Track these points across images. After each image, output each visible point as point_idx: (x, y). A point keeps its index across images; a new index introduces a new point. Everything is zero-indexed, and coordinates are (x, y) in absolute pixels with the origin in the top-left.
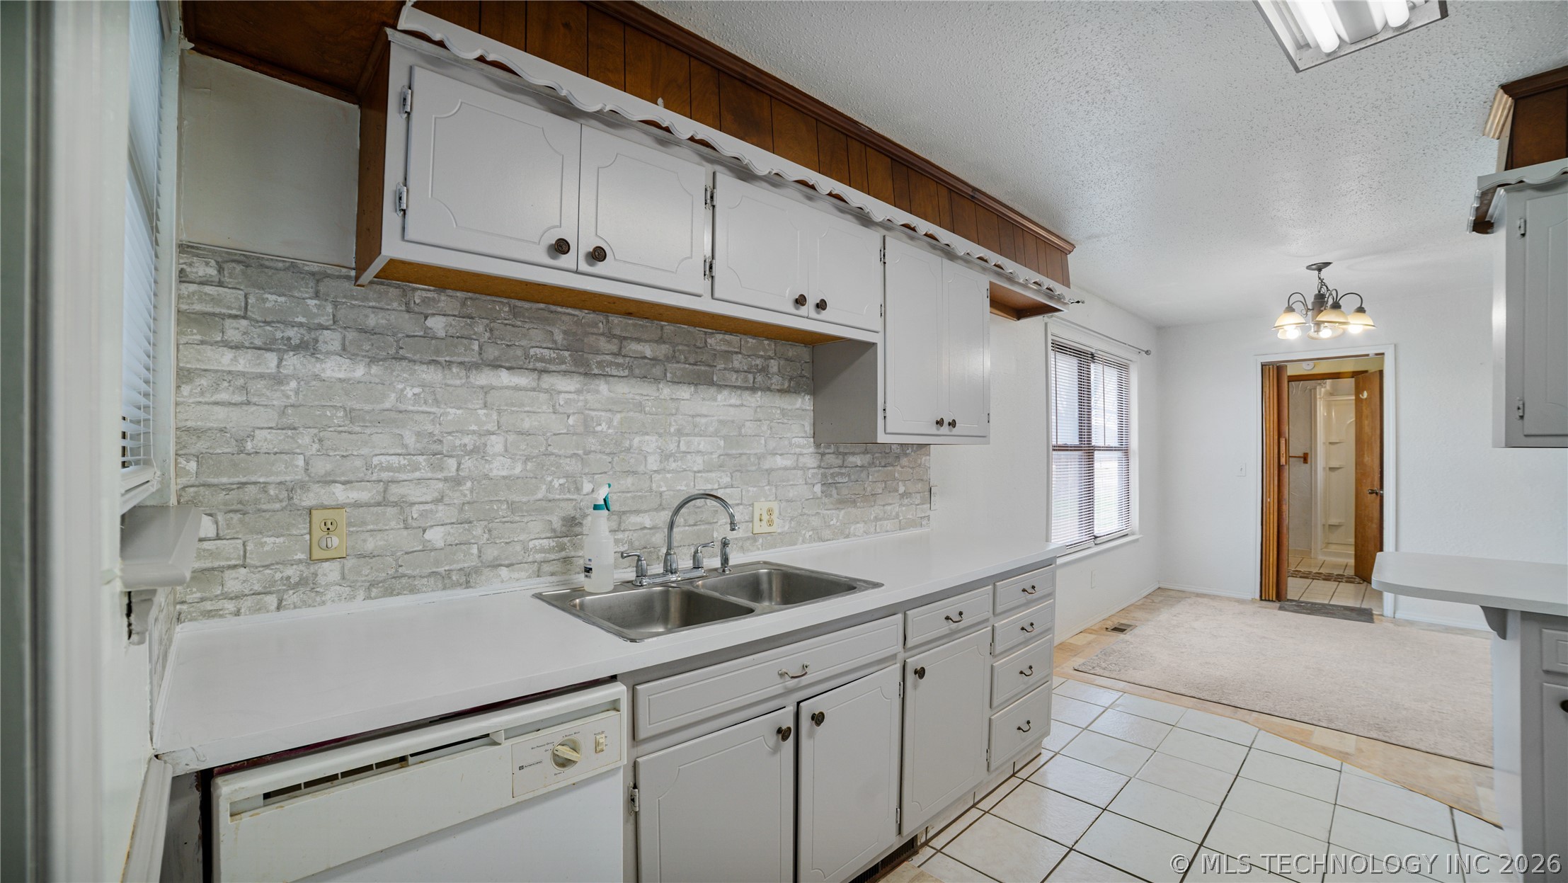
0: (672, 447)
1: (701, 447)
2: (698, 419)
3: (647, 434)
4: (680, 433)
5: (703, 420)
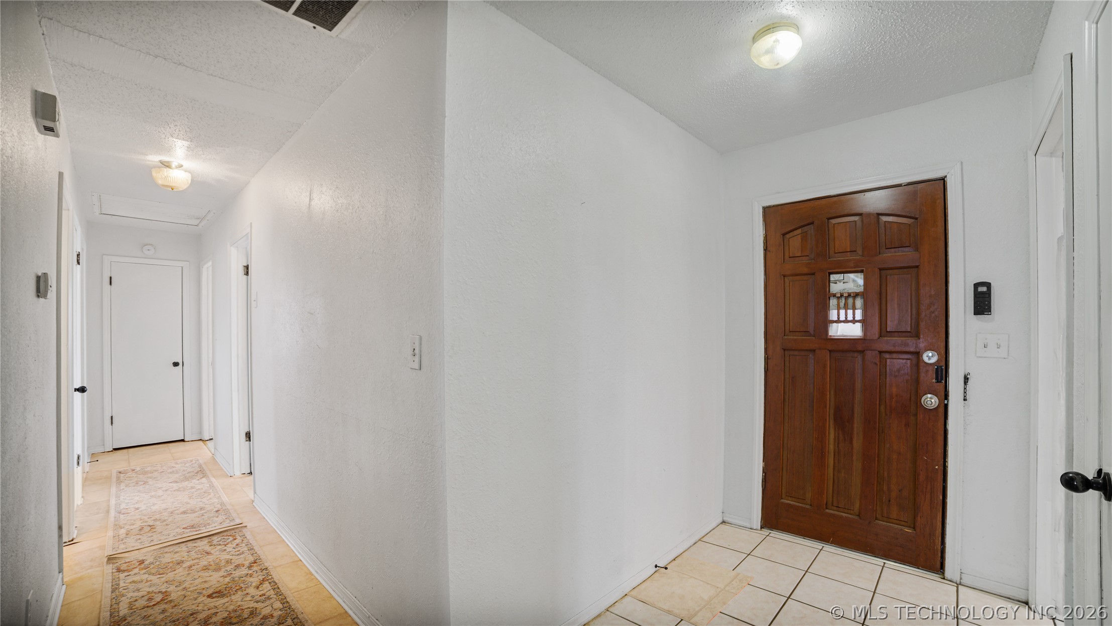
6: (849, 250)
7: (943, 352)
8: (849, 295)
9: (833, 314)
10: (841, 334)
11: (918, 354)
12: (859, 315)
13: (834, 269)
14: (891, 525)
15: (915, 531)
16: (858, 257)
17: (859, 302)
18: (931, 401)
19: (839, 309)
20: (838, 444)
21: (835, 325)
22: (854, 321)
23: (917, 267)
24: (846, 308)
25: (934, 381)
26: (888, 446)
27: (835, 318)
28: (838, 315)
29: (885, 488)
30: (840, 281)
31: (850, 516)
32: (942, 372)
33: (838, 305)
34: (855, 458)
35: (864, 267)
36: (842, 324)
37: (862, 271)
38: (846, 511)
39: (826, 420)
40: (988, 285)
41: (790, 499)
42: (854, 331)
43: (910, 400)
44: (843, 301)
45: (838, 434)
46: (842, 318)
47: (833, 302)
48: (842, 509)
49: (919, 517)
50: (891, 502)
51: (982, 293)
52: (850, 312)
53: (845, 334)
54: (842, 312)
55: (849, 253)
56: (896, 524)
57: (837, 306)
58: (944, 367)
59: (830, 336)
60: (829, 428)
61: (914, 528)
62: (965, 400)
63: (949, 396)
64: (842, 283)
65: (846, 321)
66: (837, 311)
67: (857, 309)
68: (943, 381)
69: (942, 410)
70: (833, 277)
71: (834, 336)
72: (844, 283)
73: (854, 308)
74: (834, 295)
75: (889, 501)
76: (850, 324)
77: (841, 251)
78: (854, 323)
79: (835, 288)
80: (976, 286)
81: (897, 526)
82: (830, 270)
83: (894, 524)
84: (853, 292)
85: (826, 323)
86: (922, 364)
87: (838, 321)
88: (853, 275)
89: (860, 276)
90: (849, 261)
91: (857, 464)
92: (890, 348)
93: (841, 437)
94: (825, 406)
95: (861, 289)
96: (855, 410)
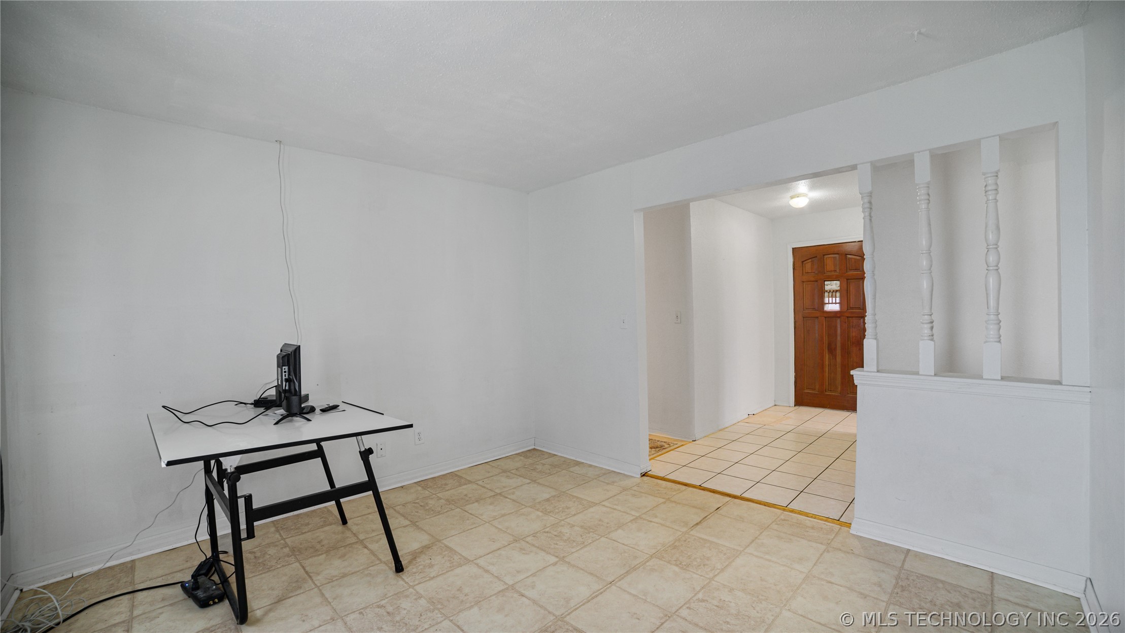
6: (833, 270)
8: (834, 291)
9: (826, 300)
10: (830, 309)
11: (864, 317)
12: (838, 300)
13: (827, 279)
16: (837, 274)
17: (838, 294)
19: (829, 297)
20: (830, 361)
21: (827, 305)
22: (836, 303)
23: (863, 279)
24: (832, 297)
26: (852, 360)
27: (827, 302)
30: (829, 284)
31: (836, 394)
33: (829, 295)
34: (838, 367)
35: (840, 278)
37: (839, 280)
38: (834, 392)
39: (824, 350)
41: (808, 390)
42: (836, 308)
44: (831, 294)
46: (830, 302)
47: (826, 294)
52: (830, 299)
53: (832, 309)
55: (833, 272)
59: (825, 310)
60: (826, 354)
65: (832, 303)
70: (826, 283)
71: (827, 310)
72: (831, 285)
73: (836, 297)
74: (827, 291)
76: (834, 305)
77: (830, 271)
79: (827, 288)
84: (836, 290)
85: (823, 304)
87: (829, 303)
88: (835, 282)
89: (838, 283)
90: (833, 275)
91: (839, 369)
92: (852, 315)
93: (831, 357)
94: (824, 343)
95: (839, 288)
96: (837, 344)
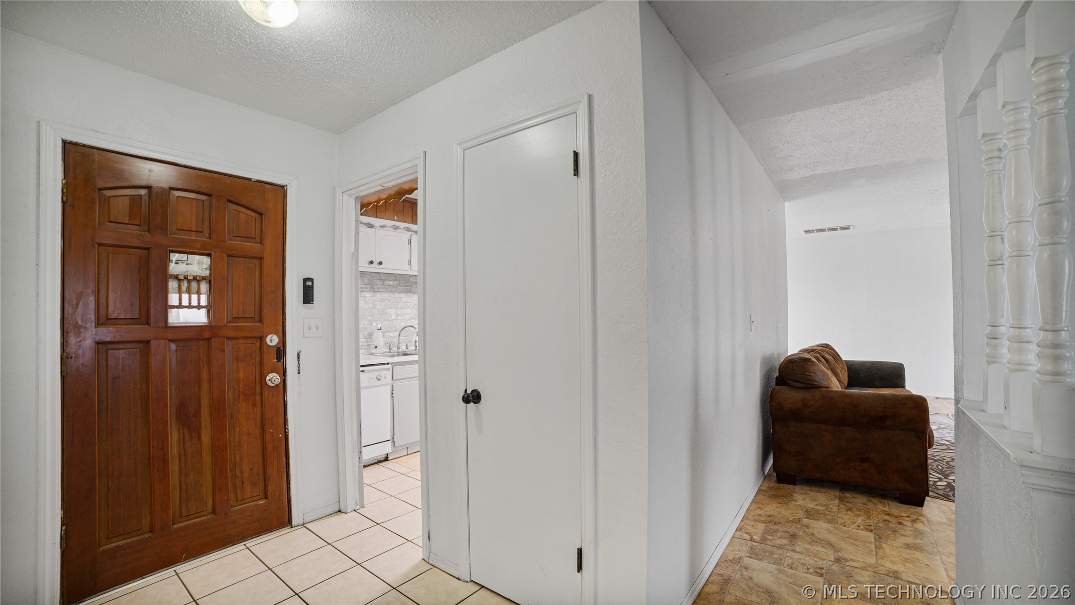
0: (399, 312)
1: (408, 312)
2: (407, 304)
3: (391, 308)
4: (402, 308)
5: (409, 304)
6: (194, 230)
7: (281, 335)
8: (195, 278)
9: (173, 299)
10: (184, 321)
11: (262, 339)
12: (204, 301)
13: (177, 247)
14: (246, 505)
15: (268, 499)
16: (205, 239)
17: (204, 287)
18: (273, 378)
19: (180, 292)
20: (184, 444)
21: (174, 311)
22: (199, 307)
23: (261, 259)
24: (189, 291)
25: (275, 360)
26: (237, 430)
27: (176, 303)
28: (180, 300)
29: (238, 473)
30: (182, 262)
31: (204, 518)
32: (280, 352)
33: (180, 287)
34: (204, 454)
35: (212, 251)
36: (185, 309)
37: (209, 255)
38: (198, 515)
39: (167, 421)
40: (311, 280)
41: (115, 540)
42: (199, 317)
43: (256, 381)
44: (185, 285)
45: (183, 434)
46: (185, 302)
47: (172, 284)
48: (193, 515)
49: (270, 485)
50: (244, 484)
51: (309, 286)
52: (194, 297)
53: (188, 321)
54: (185, 297)
55: (194, 233)
56: (250, 502)
57: (177, 289)
58: (282, 348)
59: (170, 324)
60: (171, 430)
61: (266, 498)
62: (299, 373)
63: (286, 372)
64: (185, 264)
65: (190, 307)
66: (178, 295)
67: (202, 294)
68: (282, 360)
69: (282, 386)
70: (174, 257)
71: (173, 324)
72: (187, 264)
73: (198, 293)
74: (176, 277)
75: (243, 483)
76: (195, 310)
77: (185, 229)
78: (199, 309)
79: (173, 268)
80: (305, 280)
81: (251, 503)
82: (172, 248)
83: (248, 503)
84: (199, 276)
85: (166, 307)
86: (265, 346)
87: (180, 306)
88: (197, 257)
89: (206, 260)
90: (195, 241)
91: (207, 459)
92: (238, 334)
93: (187, 436)
94: (167, 406)
95: (207, 273)
96: (202, 402)
